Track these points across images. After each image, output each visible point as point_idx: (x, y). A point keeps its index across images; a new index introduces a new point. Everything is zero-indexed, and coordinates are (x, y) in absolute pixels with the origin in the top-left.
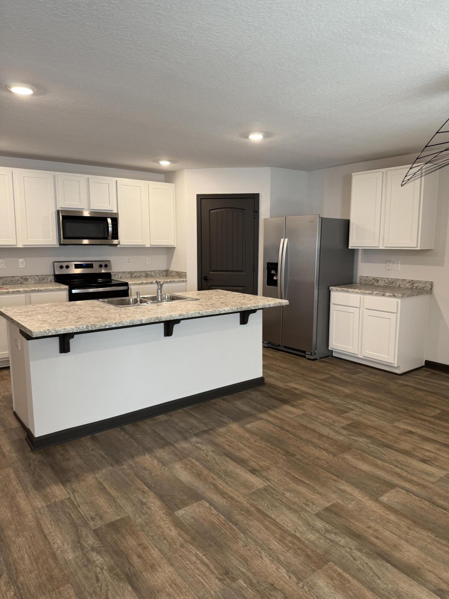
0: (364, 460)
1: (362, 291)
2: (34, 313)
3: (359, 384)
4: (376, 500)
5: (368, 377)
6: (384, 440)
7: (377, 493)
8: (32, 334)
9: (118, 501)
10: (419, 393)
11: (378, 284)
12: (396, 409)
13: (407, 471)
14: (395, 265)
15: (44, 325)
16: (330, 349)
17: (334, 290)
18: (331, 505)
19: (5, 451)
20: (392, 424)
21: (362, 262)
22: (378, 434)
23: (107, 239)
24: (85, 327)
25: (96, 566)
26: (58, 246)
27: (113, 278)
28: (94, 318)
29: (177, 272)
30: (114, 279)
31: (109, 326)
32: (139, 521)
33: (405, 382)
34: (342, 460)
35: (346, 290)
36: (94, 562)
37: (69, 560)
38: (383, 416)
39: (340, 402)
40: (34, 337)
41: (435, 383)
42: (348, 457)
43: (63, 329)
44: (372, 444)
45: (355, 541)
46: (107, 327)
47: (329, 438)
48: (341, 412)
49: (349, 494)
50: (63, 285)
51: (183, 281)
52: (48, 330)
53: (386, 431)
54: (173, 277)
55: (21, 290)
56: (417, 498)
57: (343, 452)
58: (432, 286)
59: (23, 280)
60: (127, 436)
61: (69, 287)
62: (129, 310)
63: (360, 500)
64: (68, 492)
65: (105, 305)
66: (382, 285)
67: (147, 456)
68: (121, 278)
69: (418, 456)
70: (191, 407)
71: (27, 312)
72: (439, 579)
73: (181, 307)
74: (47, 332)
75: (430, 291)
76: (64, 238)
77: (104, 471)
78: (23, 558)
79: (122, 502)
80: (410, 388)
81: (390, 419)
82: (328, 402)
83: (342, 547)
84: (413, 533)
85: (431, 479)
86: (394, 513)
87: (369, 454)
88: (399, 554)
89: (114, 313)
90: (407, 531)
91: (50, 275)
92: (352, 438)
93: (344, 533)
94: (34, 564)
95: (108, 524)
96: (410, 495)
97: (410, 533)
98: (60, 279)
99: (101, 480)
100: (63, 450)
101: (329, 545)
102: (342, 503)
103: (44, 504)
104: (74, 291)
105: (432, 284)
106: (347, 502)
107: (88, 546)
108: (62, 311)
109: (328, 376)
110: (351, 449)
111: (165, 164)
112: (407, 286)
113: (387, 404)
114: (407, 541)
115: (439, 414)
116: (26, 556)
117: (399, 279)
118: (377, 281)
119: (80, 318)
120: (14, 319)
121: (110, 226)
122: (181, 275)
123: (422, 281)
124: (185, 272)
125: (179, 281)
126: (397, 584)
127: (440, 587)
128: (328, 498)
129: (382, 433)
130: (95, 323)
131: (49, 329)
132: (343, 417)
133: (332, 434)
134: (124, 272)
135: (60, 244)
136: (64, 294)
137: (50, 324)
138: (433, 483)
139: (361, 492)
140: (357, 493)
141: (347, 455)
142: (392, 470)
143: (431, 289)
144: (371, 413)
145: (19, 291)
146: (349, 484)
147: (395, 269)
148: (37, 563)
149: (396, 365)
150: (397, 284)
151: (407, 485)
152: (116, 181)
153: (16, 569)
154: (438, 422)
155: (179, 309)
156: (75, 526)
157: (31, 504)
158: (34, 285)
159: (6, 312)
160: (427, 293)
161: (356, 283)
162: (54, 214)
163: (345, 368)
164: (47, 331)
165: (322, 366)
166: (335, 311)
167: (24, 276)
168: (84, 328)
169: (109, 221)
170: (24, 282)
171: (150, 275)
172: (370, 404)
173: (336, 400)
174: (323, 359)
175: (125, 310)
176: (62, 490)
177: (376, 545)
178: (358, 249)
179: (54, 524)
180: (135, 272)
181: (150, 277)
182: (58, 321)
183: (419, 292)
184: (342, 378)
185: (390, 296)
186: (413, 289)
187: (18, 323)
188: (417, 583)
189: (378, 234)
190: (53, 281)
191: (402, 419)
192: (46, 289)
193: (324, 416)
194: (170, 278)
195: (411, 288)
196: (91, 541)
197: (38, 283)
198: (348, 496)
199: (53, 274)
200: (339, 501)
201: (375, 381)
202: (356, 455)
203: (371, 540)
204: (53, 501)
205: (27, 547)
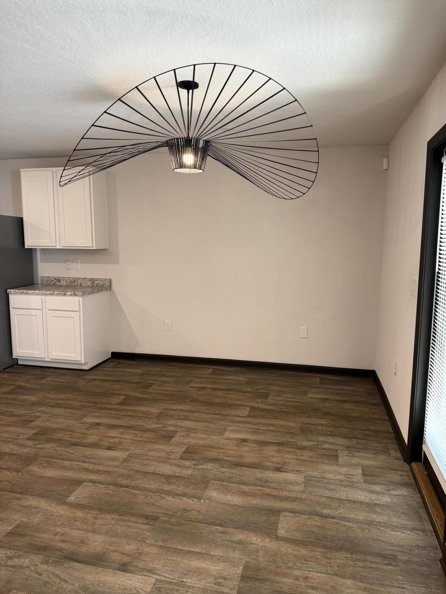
0: (50, 465)
1: (43, 292)
3: (46, 388)
4: (64, 503)
5: (56, 379)
6: (73, 440)
7: (64, 496)
10: (106, 384)
11: (60, 284)
12: (84, 405)
13: (93, 464)
14: (75, 264)
16: (14, 357)
17: (13, 292)
18: (14, 528)
20: (80, 420)
21: (41, 262)
22: (66, 434)
33: (93, 377)
34: (26, 474)
35: (26, 292)
38: (71, 415)
39: (26, 412)
41: (120, 371)
42: (35, 468)
44: (59, 447)
45: (41, 555)
47: (13, 454)
48: (26, 422)
49: (34, 508)
53: (74, 430)
56: (103, 486)
57: (28, 465)
58: (111, 283)
63: (47, 510)
66: (65, 284)
69: (104, 446)
72: (122, 555)
75: (109, 288)
80: (98, 382)
81: (78, 416)
82: (12, 415)
83: (26, 568)
84: (99, 522)
85: (116, 463)
86: (81, 509)
87: (56, 459)
88: (87, 547)
90: (93, 522)
92: (38, 446)
93: (29, 552)
96: (97, 486)
97: (97, 523)
101: (11, 573)
102: (26, 520)
105: (110, 281)
106: (32, 518)
109: (12, 387)
110: (37, 459)
112: (88, 284)
113: (75, 402)
114: (93, 532)
115: (124, 400)
117: (80, 278)
118: (59, 281)
123: (101, 279)
126: (84, 579)
127: (123, 562)
128: (10, 521)
129: (71, 433)
132: (29, 427)
133: (16, 449)
138: (117, 467)
139: (48, 500)
140: (43, 504)
141: (32, 467)
142: (80, 466)
143: (110, 286)
144: (59, 415)
146: (35, 497)
147: (76, 268)
149: (83, 362)
150: (79, 283)
151: (94, 477)
154: (122, 407)
160: (107, 290)
161: (38, 284)
163: (33, 375)
165: (6, 378)
166: (16, 315)
172: (58, 406)
173: (22, 411)
174: (6, 370)
177: (62, 550)
178: (36, 249)
183: (98, 290)
184: (29, 386)
185: (71, 295)
186: (94, 287)
188: (102, 569)
189: (54, 232)
191: (90, 413)
193: (6, 432)
195: (93, 286)
198: (34, 511)
200: (23, 520)
201: (63, 382)
202: (42, 464)
203: (58, 546)
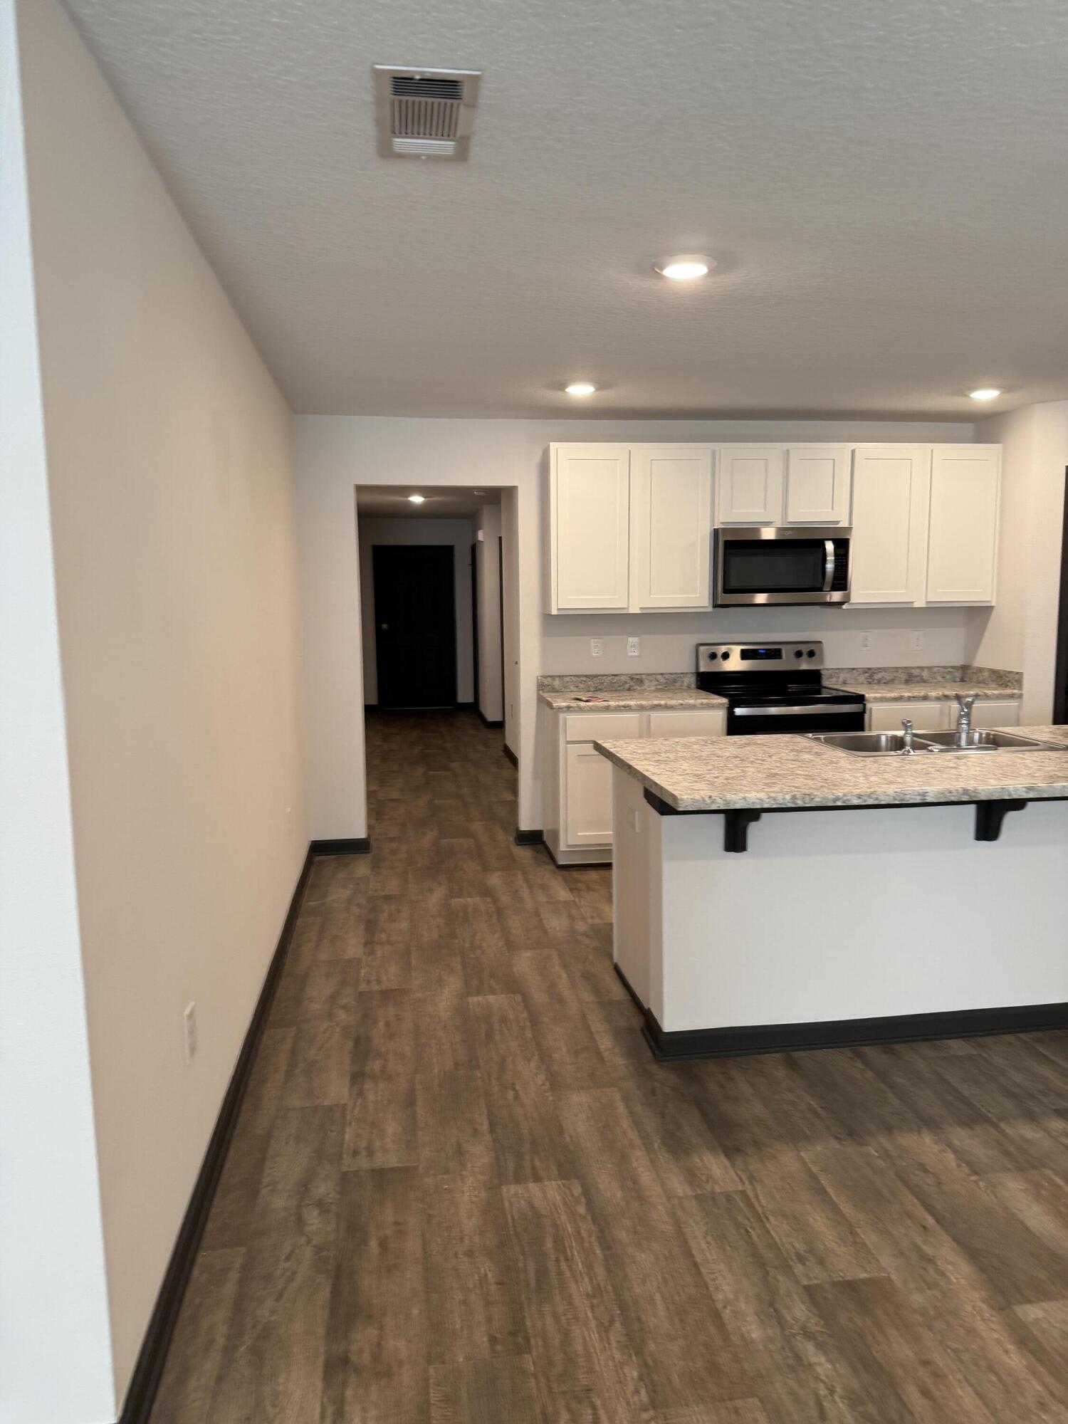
2: (672, 756)
8: (677, 803)
9: (859, 1231)
15: (697, 786)
19: (602, 1047)
23: (820, 589)
24: (788, 797)
25: (817, 1378)
26: (710, 609)
27: (825, 683)
28: (806, 779)
29: (993, 672)
30: (830, 686)
31: (844, 802)
32: (917, 1299)
36: (811, 1365)
37: (753, 1341)
40: (681, 809)
43: (738, 800)
46: (839, 803)
50: (716, 697)
51: (1012, 696)
52: (710, 797)
54: (982, 685)
55: (632, 703)
59: (634, 683)
60: (870, 1074)
61: (730, 701)
62: (886, 765)
64: (741, 1178)
65: (821, 749)
67: (927, 1139)
68: (845, 683)
70: (1040, 1034)
71: (657, 753)
73: (1027, 767)
74: (708, 801)
76: (726, 591)
77: (819, 1148)
78: (651, 1301)
79: (869, 1237)
89: (850, 770)
91: (687, 673)
94: (677, 1321)
95: (839, 1283)
98: (710, 682)
99: (814, 1169)
100: (723, 1073)
103: (689, 1192)
104: (739, 711)
107: (793, 1322)
108: (729, 757)
111: (985, 396)
116: (658, 1297)
119: (774, 775)
120: (636, 767)
121: (831, 557)
122: (1007, 681)
124: (1017, 673)
125: (1000, 694)
130: (811, 791)
131: (711, 794)
134: (854, 669)
135: (716, 606)
136: (717, 717)
137: (711, 784)
145: (628, 706)
148: (681, 1321)
152: (853, 451)
153: (639, 1319)
155: (1025, 772)
156: (761, 1263)
157: (663, 1185)
158: (656, 694)
159: (615, 749)
162: (709, 535)
164: (707, 799)
167: (636, 674)
168: (786, 800)
169: (830, 546)
170: (635, 687)
171: (918, 678)
175: (876, 765)
176: (725, 1168)
179: (713, 1243)
180: (879, 670)
181: (918, 682)
182: (727, 779)
187: (645, 775)
190: (693, 686)
192: (682, 704)
194: (972, 687)
196: (798, 1311)
197: (662, 690)
199: (693, 670)
204: (708, 1188)
205: (659, 1278)
